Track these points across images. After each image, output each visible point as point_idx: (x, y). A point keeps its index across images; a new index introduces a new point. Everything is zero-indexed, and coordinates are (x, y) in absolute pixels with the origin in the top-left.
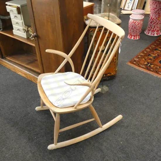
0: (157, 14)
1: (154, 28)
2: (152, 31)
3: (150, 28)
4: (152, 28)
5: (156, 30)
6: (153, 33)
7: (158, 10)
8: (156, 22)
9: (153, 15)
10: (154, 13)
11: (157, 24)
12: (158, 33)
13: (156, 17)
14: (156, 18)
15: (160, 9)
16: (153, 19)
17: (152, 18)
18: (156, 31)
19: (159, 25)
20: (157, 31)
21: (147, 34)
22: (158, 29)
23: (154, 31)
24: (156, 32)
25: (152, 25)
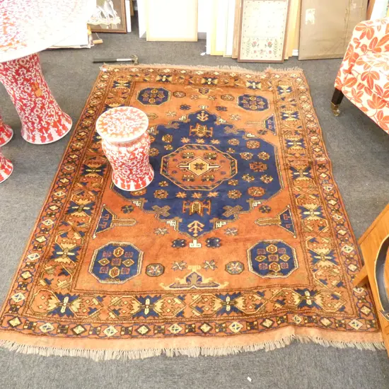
0: (22, 84)
1: (40, 123)
2: (40, 131)
3: (30, 124)
4: (33, 123)
5: (48, 124)
6: (46, 135)
7: (17, 72)
8: (35, 103)
9: (12, 89)
10: (12, 82)
11: (42, 108)
12: (61, 128)
13: (25, 92)
14: (30, 95)
15: (19, 68)
16: (20, 100)
17: (14, 96)
18: (50, 127)
19: (49, 108)
20: (55, 126)
21: (31, 141)
22: (55, 118)
23: (47, 130)
24: (52, 131)
25: (30, 114)
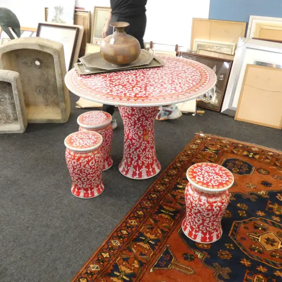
0: (138, 128)
1: (137, 161)
2: (135, 167)
3: (129, 160)
4: (132, 160)
5: (143, 163)
6: (137, 172)
7: (138, 119)
8: (140, 145)
9: (129, 130)
10: (132, 125)
11: (144, 150)
12: (151, 170)
13: (137, 134)
14: (140, 138)
15: (142, 116)
16: (131, 140)
17: (128, 136)
18: (144, 166)
19: (149, 151)
20: (147, 167)
21: (124, 173)
22: (150, 161)
23: (140, 168)
24: (144, 170)
25: (133, 152)
